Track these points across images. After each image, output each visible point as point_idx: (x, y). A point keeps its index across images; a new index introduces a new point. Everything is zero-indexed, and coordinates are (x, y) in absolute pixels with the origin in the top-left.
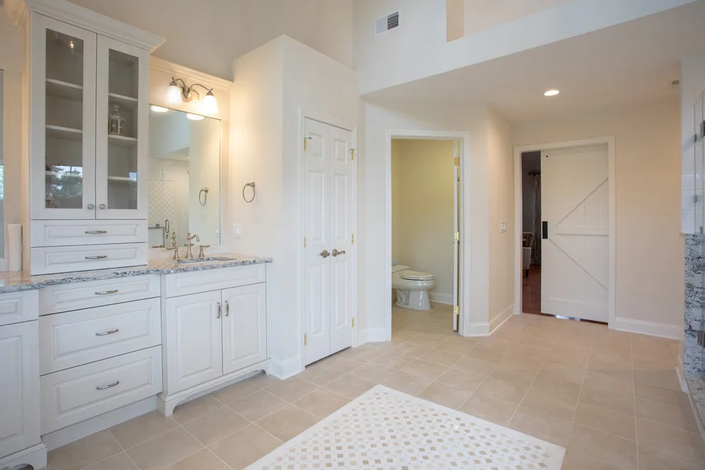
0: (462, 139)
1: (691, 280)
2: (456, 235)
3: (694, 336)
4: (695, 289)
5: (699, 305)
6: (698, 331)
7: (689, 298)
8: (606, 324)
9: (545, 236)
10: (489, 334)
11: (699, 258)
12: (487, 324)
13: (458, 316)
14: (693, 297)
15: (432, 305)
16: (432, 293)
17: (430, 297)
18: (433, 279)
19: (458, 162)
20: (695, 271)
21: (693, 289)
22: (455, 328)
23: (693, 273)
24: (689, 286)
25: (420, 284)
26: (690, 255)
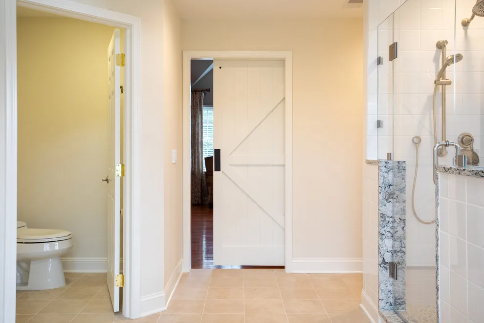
0: (130, 26)
1: (384, 210)
2: (118, 168)
3: (386, 268)
4: (387, 219)
5: (390, 235)
6: (390, 263)
7: (383, 229)
8: (283, 267)
9: (218, 169)
10: (165, 308)
11: (390, 185)
12: (163, 294)
13: (121, 289)
14: (386, 228)
15: (68, 278)
16: (69, 260)
17: (64, 265)
18: (70, 238)
19: (122, 60)
20: (387, 200)
21: (385, 220)
22: (117, 309)
23: (385, 202)
24: (383, 216)
25: (47, 247)
26: (383, 183)
